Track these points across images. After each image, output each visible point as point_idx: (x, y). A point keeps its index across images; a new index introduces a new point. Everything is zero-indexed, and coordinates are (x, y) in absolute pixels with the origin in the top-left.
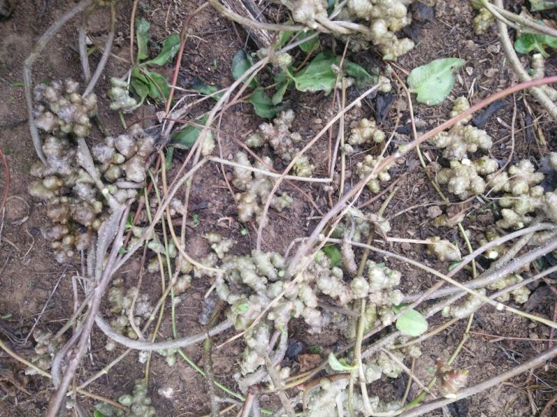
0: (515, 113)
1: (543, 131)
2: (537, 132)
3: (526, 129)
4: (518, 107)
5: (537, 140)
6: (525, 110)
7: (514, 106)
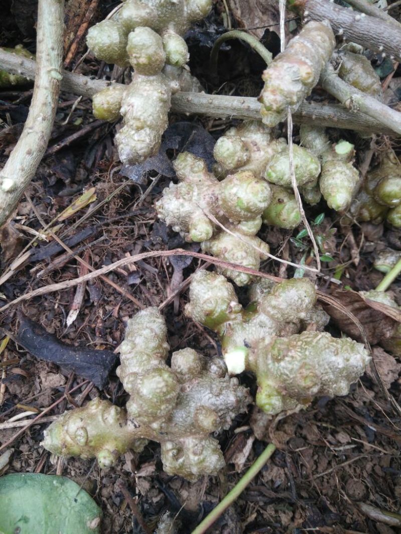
0: (42, 290)
1: (61, 209)
2: (71, 221)
3: (72, 248)
4: (23, 290)
5: (90, 210)
6: (25, 270)
7: (24, 301)
